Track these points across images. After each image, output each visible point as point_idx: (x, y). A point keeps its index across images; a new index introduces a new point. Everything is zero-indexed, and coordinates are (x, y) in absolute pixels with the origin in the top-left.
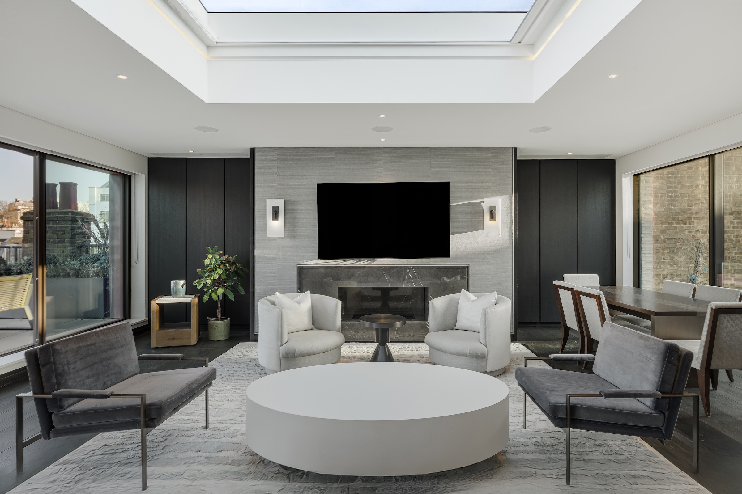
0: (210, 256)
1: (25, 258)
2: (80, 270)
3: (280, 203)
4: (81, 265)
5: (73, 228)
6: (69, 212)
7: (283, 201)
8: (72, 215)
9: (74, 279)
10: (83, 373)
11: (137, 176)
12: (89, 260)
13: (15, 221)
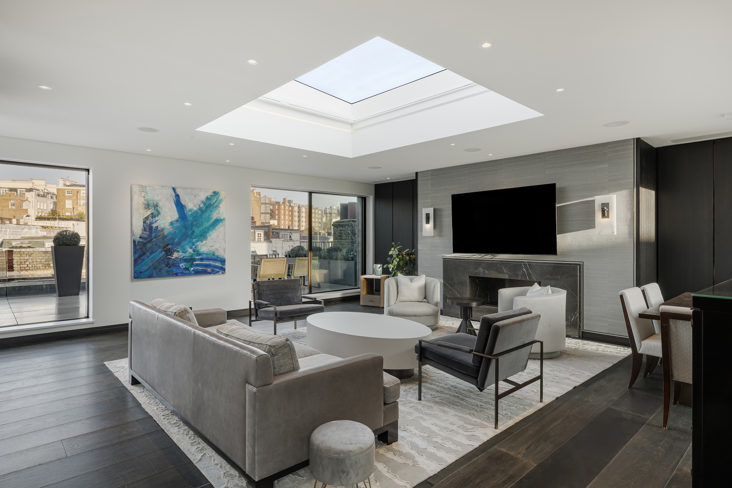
0: (393, 249)
3: (431, 211)
7: (432, 209)
10: (270, 296)
11: (369, 197)
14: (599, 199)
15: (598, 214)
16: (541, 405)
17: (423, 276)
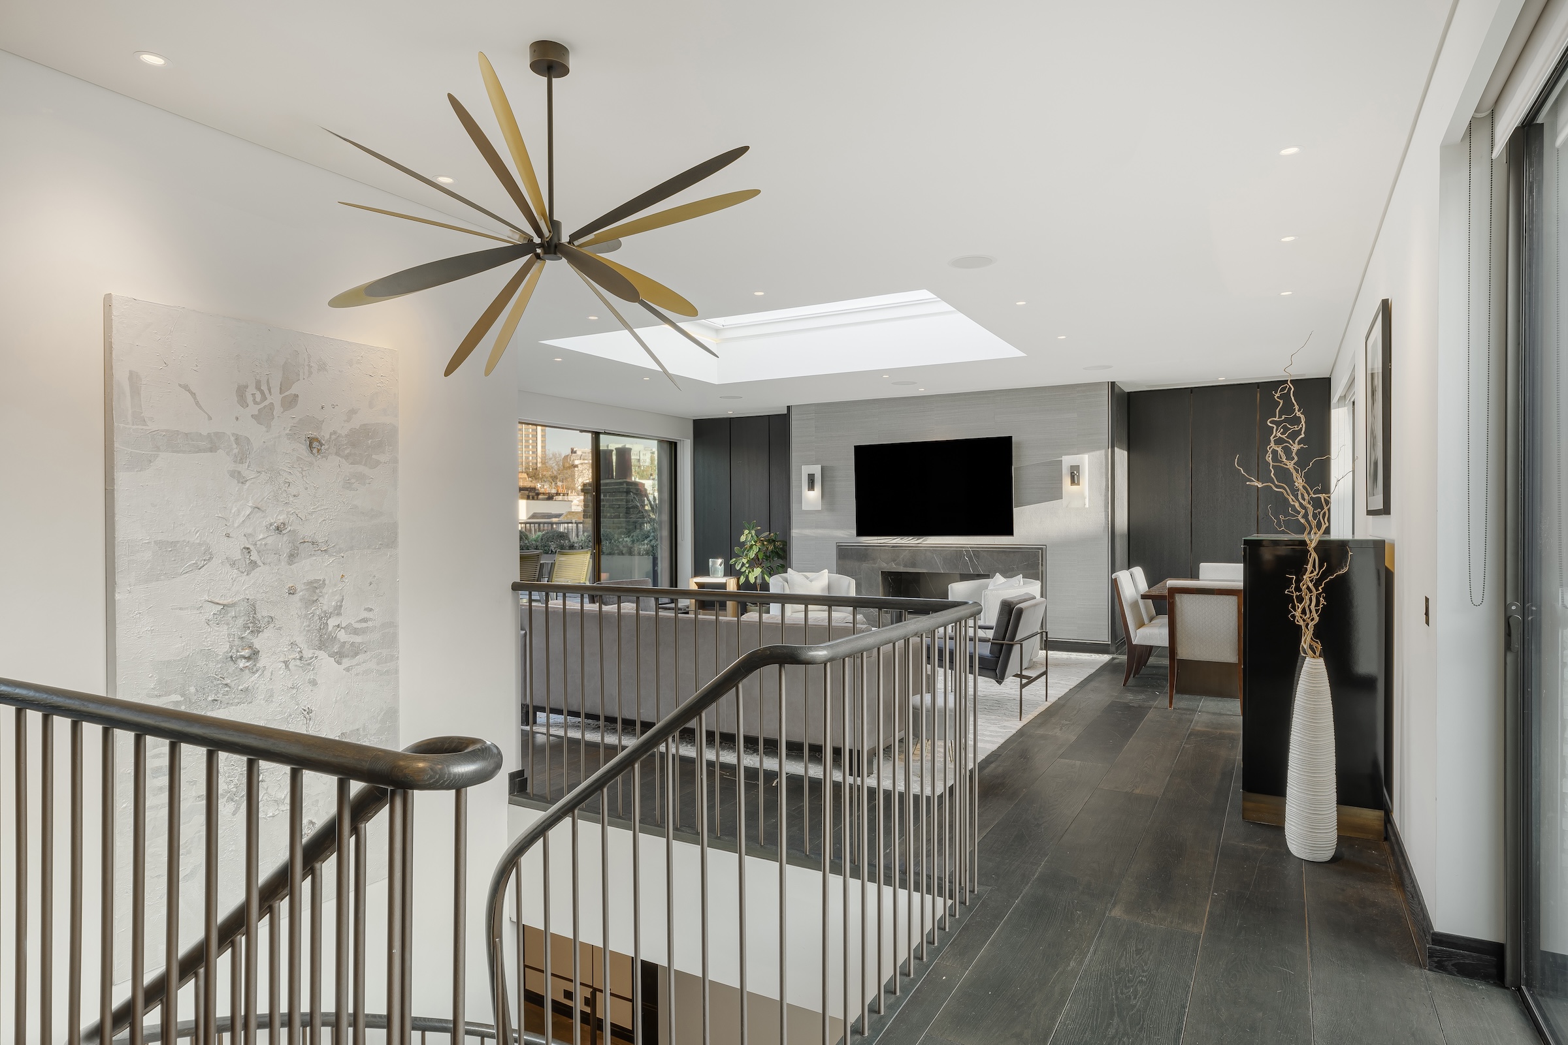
0: (746, 532)
1: (586, 534)
2: (631, 548)
3: (816, 470)
4: (633, 542)
5: (627, 501)
6: (624, 482)
7: (819, 467)
8: (627, 485)
9: (627, 557)
11: (682, 442)
12: (640, 537)
13: (572, 486)
14: (1068, 461)
15: (1067, 480)
16: (1048, 704)
17: (824, 571)
